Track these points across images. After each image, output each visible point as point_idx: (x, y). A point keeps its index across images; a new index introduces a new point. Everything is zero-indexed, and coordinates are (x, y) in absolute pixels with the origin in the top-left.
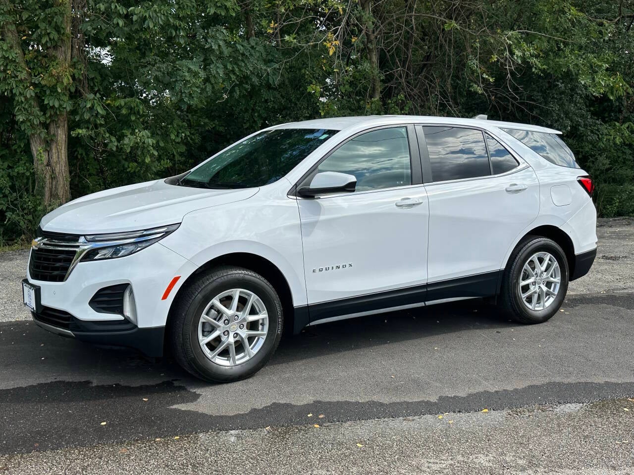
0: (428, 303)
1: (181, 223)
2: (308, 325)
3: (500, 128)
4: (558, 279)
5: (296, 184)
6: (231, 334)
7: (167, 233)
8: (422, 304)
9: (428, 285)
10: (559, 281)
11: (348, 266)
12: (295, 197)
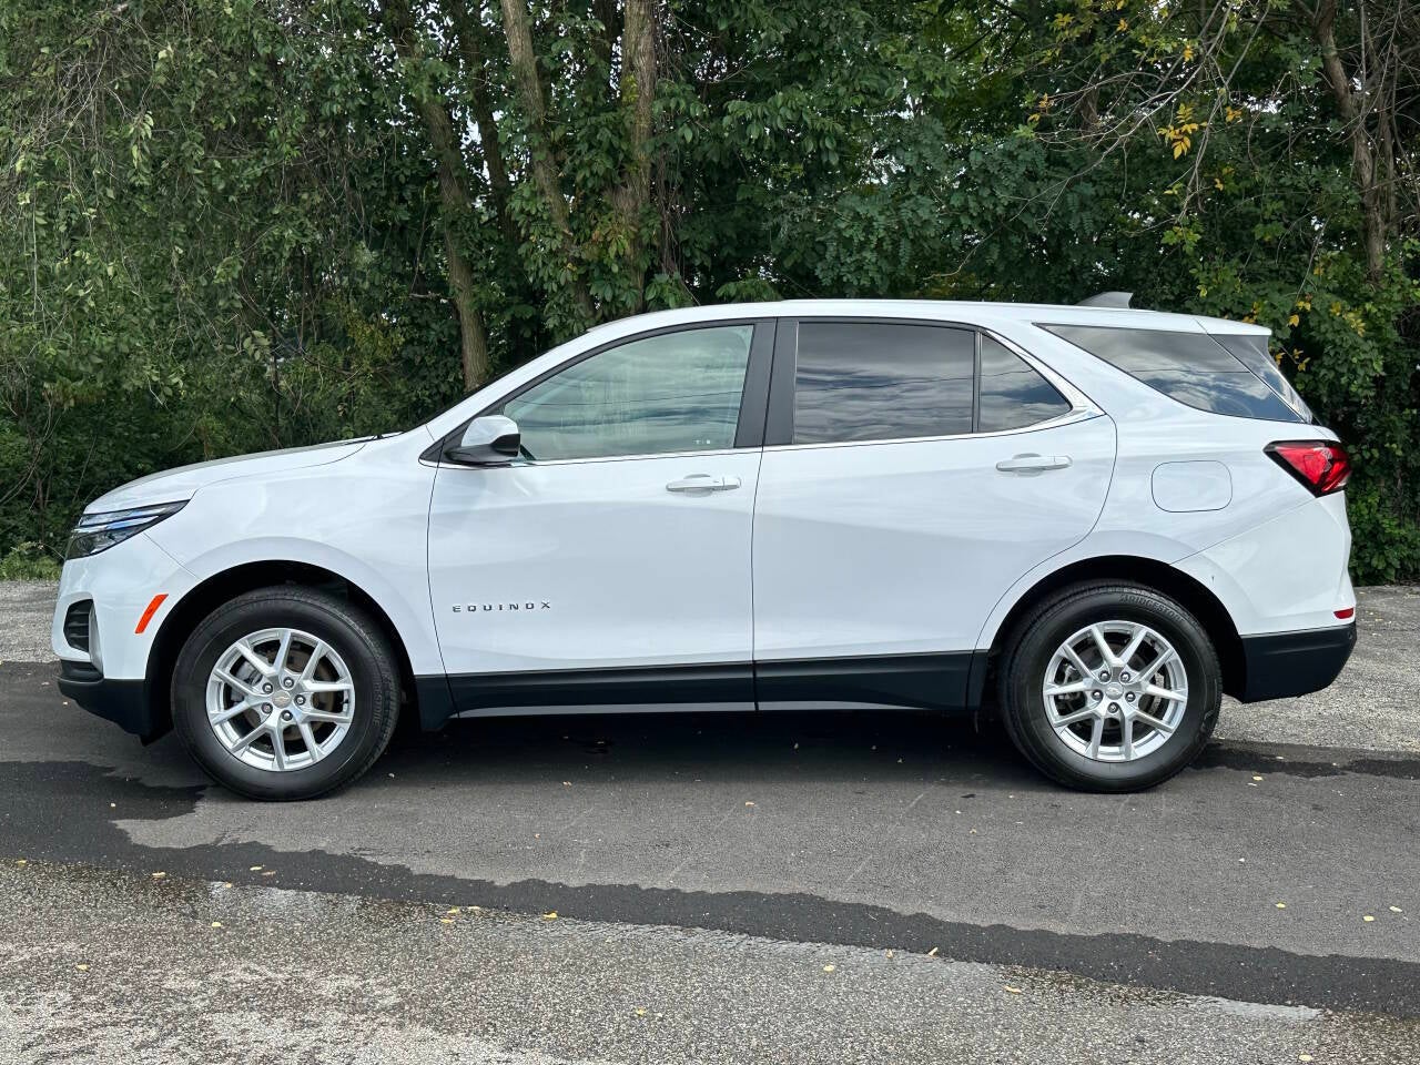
0: (764, 706)
1: (188, 501)
2: (456, 716)
3: (1040, 325)
4: (1179, 694)
5: (444, 438)
6: (277, 712)
7: (162, 517)
8: (749, 706)
9: (755, 666)
10: (1185, 698)
11: (538, 606)
12: (435, 464)
